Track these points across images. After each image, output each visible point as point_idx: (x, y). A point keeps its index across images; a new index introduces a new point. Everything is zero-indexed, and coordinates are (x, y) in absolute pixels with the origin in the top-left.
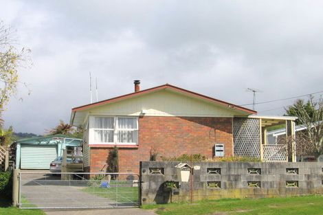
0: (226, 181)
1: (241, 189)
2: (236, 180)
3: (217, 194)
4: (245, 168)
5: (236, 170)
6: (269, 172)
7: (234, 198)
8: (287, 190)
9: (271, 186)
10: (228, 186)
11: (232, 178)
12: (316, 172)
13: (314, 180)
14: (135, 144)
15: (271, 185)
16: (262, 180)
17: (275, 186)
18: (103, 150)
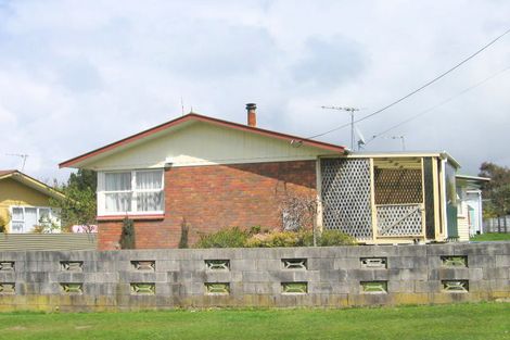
0: (23, 282)
1: (48, 296)
2: (40, 281)
3: (9, 302)
4: (54, 261)
5: (40, 265)
6: (98, 268)
7: (36, 310)
8: (132, 299)
9: (102, 292)
10: (26, 291)
11: (33, 278)
12: (192, 267)
13: (187, 281)
14: (162, 212)
15: (102, 288)
16: (86, 282)
17: (109, 292)
18: (114, 224)
